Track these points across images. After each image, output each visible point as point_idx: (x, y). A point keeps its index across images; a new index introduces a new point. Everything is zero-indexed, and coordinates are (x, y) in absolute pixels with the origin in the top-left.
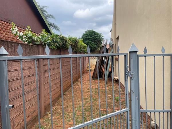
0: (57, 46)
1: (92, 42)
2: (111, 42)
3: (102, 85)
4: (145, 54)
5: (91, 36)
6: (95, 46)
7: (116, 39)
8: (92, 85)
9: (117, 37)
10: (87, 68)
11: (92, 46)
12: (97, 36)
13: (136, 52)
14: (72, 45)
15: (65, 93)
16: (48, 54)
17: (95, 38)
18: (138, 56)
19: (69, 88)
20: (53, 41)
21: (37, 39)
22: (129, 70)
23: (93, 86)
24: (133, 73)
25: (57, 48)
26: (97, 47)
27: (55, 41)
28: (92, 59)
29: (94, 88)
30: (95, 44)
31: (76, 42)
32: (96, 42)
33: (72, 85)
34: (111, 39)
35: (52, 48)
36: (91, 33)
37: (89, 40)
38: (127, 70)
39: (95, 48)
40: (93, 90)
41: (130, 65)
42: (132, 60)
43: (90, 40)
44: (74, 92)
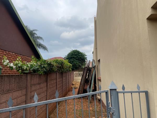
0: (45, 71)
1: (76, 60)
2: (93, 63)
3: (87, 105)
4: (124, 91)
5: (76, 56)
6: (79, 64)
7: (97, 61)
8: (77, 105)
9: (98, 60)
10: (72, 86)
11: (77, 64)
12: (81, 55)
13: (116, 89)
14: (59, 67)
15: (50, 115)
16: (36, 102)
17: (79, 57)
18: (118, 93)
19: (55, 109)
20: (41, 66)
21: (26, 68)
22: (110, 106)
23: (77, 107)
24: (114, 109)
25: (44, 73)
26: (81, 65)
27: (43, 67)
28: (77, 77)
29: (78, 109)
30: (79, 62)
31: (62, 64)
32: (80, 60)
33: (57, 106)
34: (93, 60)
35: (40, 74)
36: (75, 52)
37: (73, 59)
38: (109, 106)
39: (79, 66)
40: (77, 112)
41: (111, 101)
42: (112, 97)
43: (75, 59)
44: (60, 114)
